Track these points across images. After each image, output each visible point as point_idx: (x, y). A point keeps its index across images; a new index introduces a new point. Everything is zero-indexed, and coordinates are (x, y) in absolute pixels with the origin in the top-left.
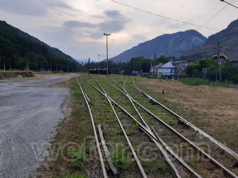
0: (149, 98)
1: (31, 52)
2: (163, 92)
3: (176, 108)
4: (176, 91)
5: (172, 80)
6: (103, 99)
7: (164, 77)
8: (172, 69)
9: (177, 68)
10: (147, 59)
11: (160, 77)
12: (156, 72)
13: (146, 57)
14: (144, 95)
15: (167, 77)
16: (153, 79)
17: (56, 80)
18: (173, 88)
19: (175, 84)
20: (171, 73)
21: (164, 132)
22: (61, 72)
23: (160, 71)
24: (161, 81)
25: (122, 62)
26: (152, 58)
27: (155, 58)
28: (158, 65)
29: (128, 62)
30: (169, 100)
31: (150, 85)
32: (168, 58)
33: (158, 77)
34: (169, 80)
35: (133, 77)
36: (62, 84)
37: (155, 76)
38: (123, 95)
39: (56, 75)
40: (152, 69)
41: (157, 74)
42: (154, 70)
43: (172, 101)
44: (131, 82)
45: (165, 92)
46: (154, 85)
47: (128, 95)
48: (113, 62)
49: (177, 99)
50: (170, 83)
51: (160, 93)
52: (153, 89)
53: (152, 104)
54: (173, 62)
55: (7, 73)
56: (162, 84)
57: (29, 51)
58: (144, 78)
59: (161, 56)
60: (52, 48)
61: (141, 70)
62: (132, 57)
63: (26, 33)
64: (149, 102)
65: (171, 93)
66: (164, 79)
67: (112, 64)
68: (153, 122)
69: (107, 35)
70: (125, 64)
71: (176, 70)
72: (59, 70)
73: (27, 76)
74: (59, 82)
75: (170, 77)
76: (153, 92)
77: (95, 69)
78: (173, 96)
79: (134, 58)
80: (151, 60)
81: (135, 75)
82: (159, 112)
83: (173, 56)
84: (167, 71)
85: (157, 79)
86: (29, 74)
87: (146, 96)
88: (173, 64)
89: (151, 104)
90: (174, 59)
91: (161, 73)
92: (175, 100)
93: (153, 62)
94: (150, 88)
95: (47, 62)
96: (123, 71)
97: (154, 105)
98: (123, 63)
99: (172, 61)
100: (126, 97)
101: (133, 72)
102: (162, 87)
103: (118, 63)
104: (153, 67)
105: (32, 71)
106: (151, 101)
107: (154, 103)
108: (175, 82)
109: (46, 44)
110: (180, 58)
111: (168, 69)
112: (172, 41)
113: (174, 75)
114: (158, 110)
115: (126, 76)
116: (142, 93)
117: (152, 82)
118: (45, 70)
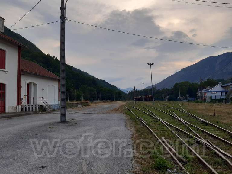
0: (201, 120)
1: (84, 84)
2: (215, 115)
3: (228, 127)
4: (228, 113)
5: (223, 104)
6: (157, 121)
7: (213, 101)
8: (221, 92)
9: (228, 91)
10: (193, 83)
11: (209, 101)
12: (205, 96)
13: (191, 82)
14: (195, 118)
15: (217, 101)
16: (202, 103)
17: (108, 108)
18: (224, 111)
19: (227, 107)
20: (222, 96)
21: (218, 143)
22: (109, 101)
23: (208, 94)
24: (210, 105)
25: (165, 88)
26: (198, 82)
27: (201, 81)
28: (206, 89)
29: (172, 88)
30: (221, 121)
31: (200, 109)
32: (216, 81)
33: (207, 101)
34: (219, 104)
35: (179, 103)
36: (116, 111)
37: (204, 100)
38: (175, 118)
39: (106, 103)
40: (199, 94)
41: (205, 98)
42: (202, 94)
43: (224, 122)
44: (178, 107)
45: (216, 115)
46: (204, 109)
47: (179, 118)
48: (156, 88)
49: (229, 120)
50: (221, 106)
51: (211, 115)
52: (203, 112)
53: (205, 125)
54: (223, 85)
55: (70, 104)
56: (212, 108)
57: (82, 84)
58: (192, 103)
59: (207, 80)
60: (100, 80)
61: (188, 95)
62: (176, 83)
63: (79, 70)
64: (202, 124)
65: (223, 115)
66: (214, 103)
67: (156, 90)
68: (208, 137)
69: (151, 65)
70: (169, 89)
71: (226, 93)
72: (107, 99)
73: (85, 106)
74: (112, 109)
75: (220, 101)
76: (204, 115)
77: (139, 97)
78: (225, 118)
79: (178, 83)
80: (197, 84)
81: (181, 100)
82: (212, 130)
83: (221, 78)
84: (216, 95)
85: (206, 103)
86: (86, 104)
87: (197, 118)
88: (222, 87)
89: (203, 124)
90: (223, 82)
91: (210, 97)
92: (227, 121)
93: (199, 86)
94: (201, 112)
95: (96, 93)
96: (167, 97)
97: (206, 125)
98: (167, 89)
99: (221, 84)
100: (178, 119)
101: (178, 97)
102: (212, 110)
103: (161, 90)
104: (200, 91)
105: (88, 101)
106: (203, 122)
107: (207, 124)
108: (227, 105)
109: (95, 77)
110: (229, 80)
111: (217, 92)
112: (218, 63)
113: (225, 98)
114: (211, 129)
115: (172, 101)
116: (192, 117)
117: (201, 106)
118: (96, 100)
